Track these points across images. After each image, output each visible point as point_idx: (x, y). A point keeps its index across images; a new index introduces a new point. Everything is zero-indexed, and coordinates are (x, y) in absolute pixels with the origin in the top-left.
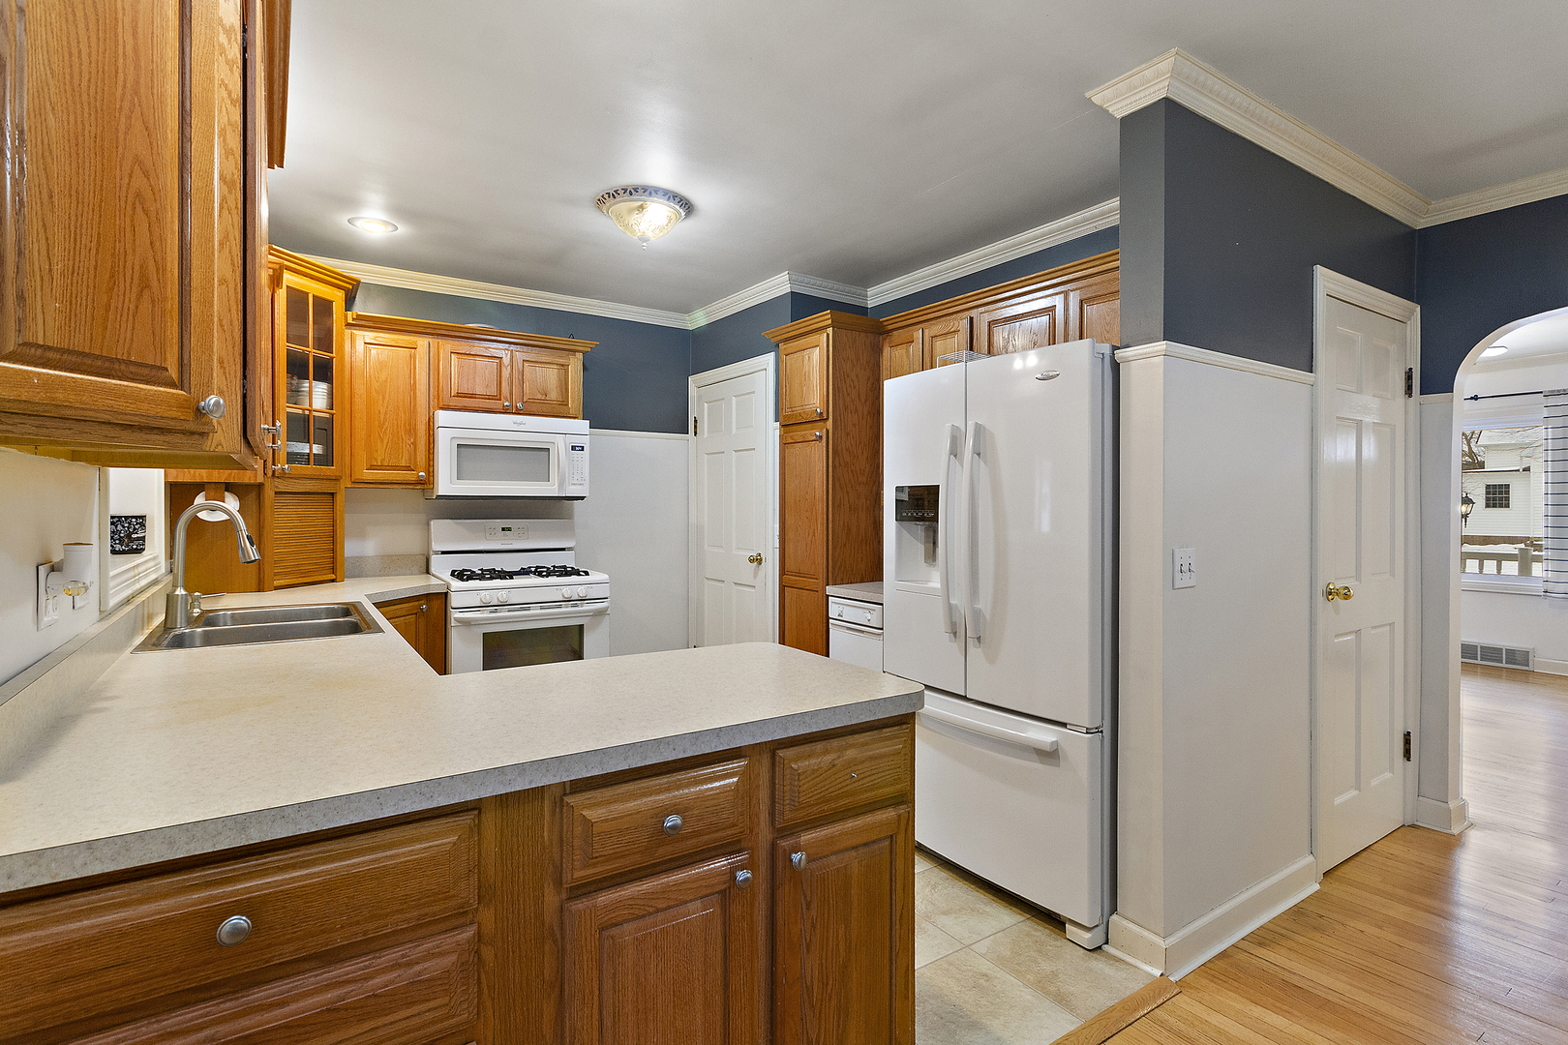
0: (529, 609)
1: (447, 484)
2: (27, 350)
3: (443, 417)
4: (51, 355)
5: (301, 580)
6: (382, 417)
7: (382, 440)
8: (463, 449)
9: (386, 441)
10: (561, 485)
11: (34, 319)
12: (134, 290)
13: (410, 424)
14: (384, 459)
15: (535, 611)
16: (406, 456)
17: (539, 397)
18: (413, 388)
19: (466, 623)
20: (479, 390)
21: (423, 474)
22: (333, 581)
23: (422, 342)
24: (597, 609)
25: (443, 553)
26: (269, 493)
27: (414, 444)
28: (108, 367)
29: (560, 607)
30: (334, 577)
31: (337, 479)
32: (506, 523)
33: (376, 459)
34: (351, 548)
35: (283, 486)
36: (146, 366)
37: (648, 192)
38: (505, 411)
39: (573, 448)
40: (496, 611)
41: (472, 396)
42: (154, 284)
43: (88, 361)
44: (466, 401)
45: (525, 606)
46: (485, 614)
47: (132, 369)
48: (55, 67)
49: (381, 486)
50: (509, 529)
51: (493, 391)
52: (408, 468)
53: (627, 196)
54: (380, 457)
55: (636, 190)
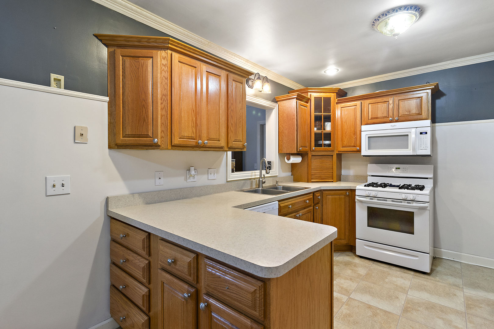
0: (386, 201)
1: (365, 151)
2: (126, 136)
3: (364, 128)
4: (129, 136)
5: (321, 181)
6: (346, 130)
7: (346, 138)
8: (371, 139)
9: (347, 138)
10: (414, 149)
11: (127, 131)
12: (143, 121)
13: (354, 132)
14: (346, 144)
15: (389, 202)
16: (353, 142)
17: (407, 113)
18: (355, 119)
19: (361, 202)
20: (379, 115)
21: (358, 148)
22: (333, 182)
23: (358, 103)
24: (421, 206)
25: (372, 176)
26: (310, 155)
27: (356, 138)
28: (139, 136)
29: (401, 202)
30: (332, 180)
31: (333, 151)
32: (397, 166)
33: (344, 144)
34: (344, 172)
35: (314, 153)
36: (145, 135)
37: (385, 14)
38: (391, 122)
39: (421, 133)
40: (372, 199)
41: (377, 118)
42: (146, 120)
43: (135, 136)
44: (375, 120)
45: (385, 199)
46: (368, 199)
47: (143, 136)
48: (129, 90)
49: (346, 153)
50: (399, 168)
51: (385, 115)
52: (354, 146)
53: (378, 22)
54: (345, 143)
55: (379, 17)
